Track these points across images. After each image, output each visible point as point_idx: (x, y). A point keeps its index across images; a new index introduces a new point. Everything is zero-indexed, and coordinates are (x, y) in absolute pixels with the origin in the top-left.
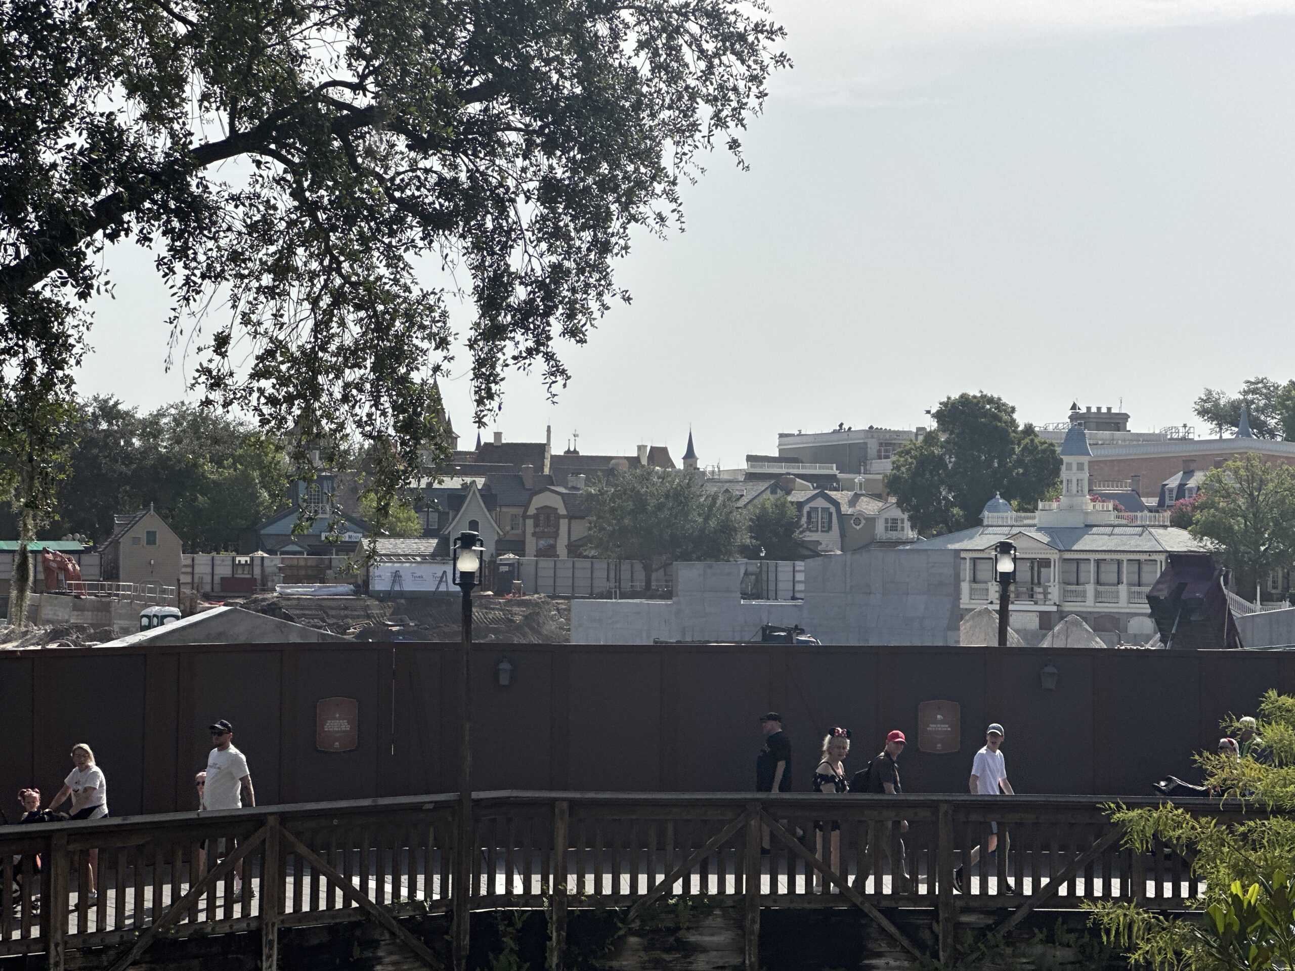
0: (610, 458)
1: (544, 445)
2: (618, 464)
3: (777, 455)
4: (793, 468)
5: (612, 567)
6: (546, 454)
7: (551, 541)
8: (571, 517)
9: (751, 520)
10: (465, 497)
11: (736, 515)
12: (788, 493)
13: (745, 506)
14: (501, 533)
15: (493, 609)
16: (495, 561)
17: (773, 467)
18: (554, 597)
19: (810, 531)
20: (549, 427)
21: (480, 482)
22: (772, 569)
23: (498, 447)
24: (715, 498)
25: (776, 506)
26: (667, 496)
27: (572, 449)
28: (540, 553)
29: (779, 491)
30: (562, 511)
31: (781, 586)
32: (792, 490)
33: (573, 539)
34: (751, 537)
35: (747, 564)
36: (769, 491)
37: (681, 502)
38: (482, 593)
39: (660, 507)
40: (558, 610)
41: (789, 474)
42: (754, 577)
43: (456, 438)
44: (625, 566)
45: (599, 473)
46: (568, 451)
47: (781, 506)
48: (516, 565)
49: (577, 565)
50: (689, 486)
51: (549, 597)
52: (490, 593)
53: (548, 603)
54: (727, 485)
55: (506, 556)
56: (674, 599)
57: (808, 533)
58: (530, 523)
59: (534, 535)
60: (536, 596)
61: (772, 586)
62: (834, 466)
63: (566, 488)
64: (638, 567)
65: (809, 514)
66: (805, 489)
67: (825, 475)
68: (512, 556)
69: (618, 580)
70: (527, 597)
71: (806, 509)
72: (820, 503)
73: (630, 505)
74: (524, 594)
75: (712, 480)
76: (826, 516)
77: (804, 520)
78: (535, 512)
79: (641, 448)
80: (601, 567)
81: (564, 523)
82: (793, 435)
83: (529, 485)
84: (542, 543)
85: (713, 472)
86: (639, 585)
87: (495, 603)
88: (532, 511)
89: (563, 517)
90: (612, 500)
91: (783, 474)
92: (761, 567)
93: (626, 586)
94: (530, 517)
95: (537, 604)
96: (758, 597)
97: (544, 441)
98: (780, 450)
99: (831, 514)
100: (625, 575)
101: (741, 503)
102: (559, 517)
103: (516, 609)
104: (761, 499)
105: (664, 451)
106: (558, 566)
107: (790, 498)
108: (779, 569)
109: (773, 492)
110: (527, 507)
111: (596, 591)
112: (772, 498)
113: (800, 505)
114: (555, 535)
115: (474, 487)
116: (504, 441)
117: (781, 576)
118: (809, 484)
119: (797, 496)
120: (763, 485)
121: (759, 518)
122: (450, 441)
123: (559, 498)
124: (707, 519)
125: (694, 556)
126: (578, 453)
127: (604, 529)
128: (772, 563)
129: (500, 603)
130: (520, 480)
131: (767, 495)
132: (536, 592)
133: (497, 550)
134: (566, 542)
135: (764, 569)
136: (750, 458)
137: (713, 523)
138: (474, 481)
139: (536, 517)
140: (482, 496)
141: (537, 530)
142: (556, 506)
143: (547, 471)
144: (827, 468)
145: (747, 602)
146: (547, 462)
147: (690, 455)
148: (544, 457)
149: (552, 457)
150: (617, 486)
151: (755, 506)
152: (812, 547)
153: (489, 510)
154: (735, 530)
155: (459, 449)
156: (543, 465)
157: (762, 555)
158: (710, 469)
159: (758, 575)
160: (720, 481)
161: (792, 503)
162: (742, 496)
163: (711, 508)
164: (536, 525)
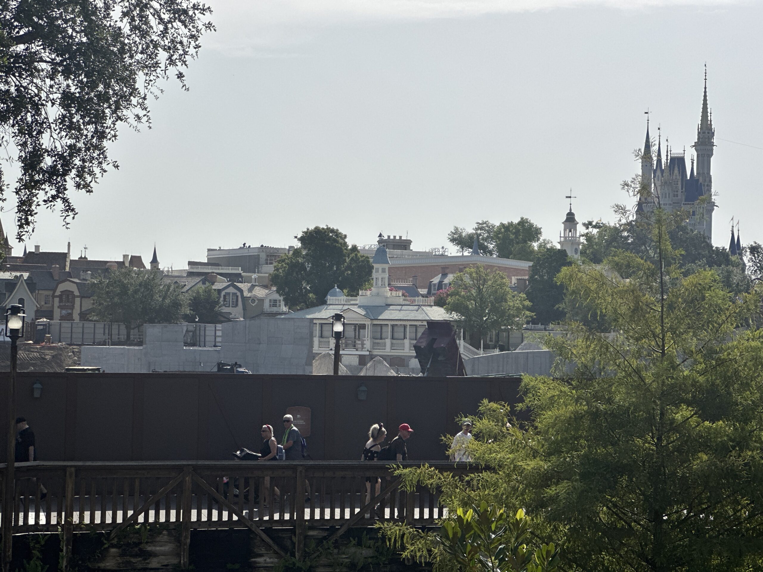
0: (106, 262)
1: (66, 253)
2: (111, 266)
3: (206, 261)
4: (215, 269)
5: (107, 327)
6: (67, 259)
7: (70, 311)
8: (82, 297)
9: (190, 299)
10: (15, 284)
11: (181, 297)
12: (213, 284)
13: (187, 291)
14: (38, 306)
15: (33, 352)
16: (35, 323)
17: (203, 269)
18: (70, 345)
19: (226, 307)
20: (69, 243)
21: (26, 275)
22: (202, 329)
23: (37, 254)
24: (169, 286)
25: (205, 291)
26: (140, 285)
27: (83, 256)
28: (62, 318)
29: (207, 283)
30: (77, 293)
31: (207, 339)
32: (215, 282)
33: (83, 309)
34: (190, 310)
35: (187, 325)
36: (201, 283)
37: (149, 289)
38: (26, 342)
39: (136, 292)
40: (73, 352)
41: (213, 273)
42: (191, 333)
43: (11, 249)
44: (115, 326)
45: (99, 271)
46: (81, 258)
47: (208, 292)
48: (48, 325)
49: (85, 326)
50: (153, 279)
51: (68, 344)
52: (31, 342)
53: (67, 348)
54: (176, 279)
55: (42, 320)
56: (144, 346)
57: (224, 307)
58: (57, 300)
59: (58, 307)
60: (60, 344)
61: (202, 339)
62: (240, 268)
63: (79, 279)
64: (123, 327)
65: (225, 296)
66: (223, 282)
67: (234, 274)
68: (45, 320)
69: (110, 334)
70: (54, 345)
71: (223, 293)
72: (231, 290)
73: (118, 290)
74: (53, 343)
75: (167, 276)
76: (235, 298)
77: (222, 299)
78: (60, 293)
79: (125, 256)
80: (100, 326)
81: (77, 301)
82: (216, 250)
83: (56, 278)
84: (64, 312)
85: (168, 271)
86: (123, 338)
87: (34, 348)
88: (58, 293)
89: (78, 297)
90: (108, 286)
91: (209, 273)
92: (196, 327)
93: (115, 338)
94: (57, 297)
95: (60, 349)
96: (194, 345)
97: (66, 251)
98: (208, 259)
99: (237, 297)
100: (115, 331)
101: (185, 289)
102: (74, 297)
103: (47, 352)
104: (196, 287)
105: (139, 258)
106: (74, 325)
107: (214, 287)
108: (207, 329)
109: (204, 283)
110: (54, 290)
111: (97, 341)
112: (203, 287)
113: (219, 291)
114: (72, 308)
115: (22, 278)
116: (41, 251)
117: (207, 333)
118: (225, 279)
119: (217, 286)
120: (198, 279)
121: (195, 298)
122: (7, 250)
123: (75, 285)
124: (164, 298)
125: (156, 321)
126: (87, 258)
127: (103, 304)
128: (202, 325)
129: (37, 348)
130: (51, 275)
131: (200, 285)
132: (60, 342)
133: (36, 316)
134: (79, 312)
135: (198, 328)
136: (190, 263)
137: (167, 301)
138: (22, 275)
139: (60, 297)
140: (27, 284)
141: (61, 304)
142: (73, 290)
143: (67, 269)
144: (236, 270)
145: (188, 348)
146: (68, 264)
147: (155, 261)
148: (66, 261)
149: (71, 261)
150: (110, 278)
151: (193, 291)
152: (226, 316)
153: (31, 293)
154: (181, 305)
155: (13, 255)
156: (65, 265)
157: (197, 320)
158: (166, 269)
159: (194, 332)
160: (172, 277)
161: (215, 290)
162: (185, 285)
163: (166, 294)
164: (61, 301)
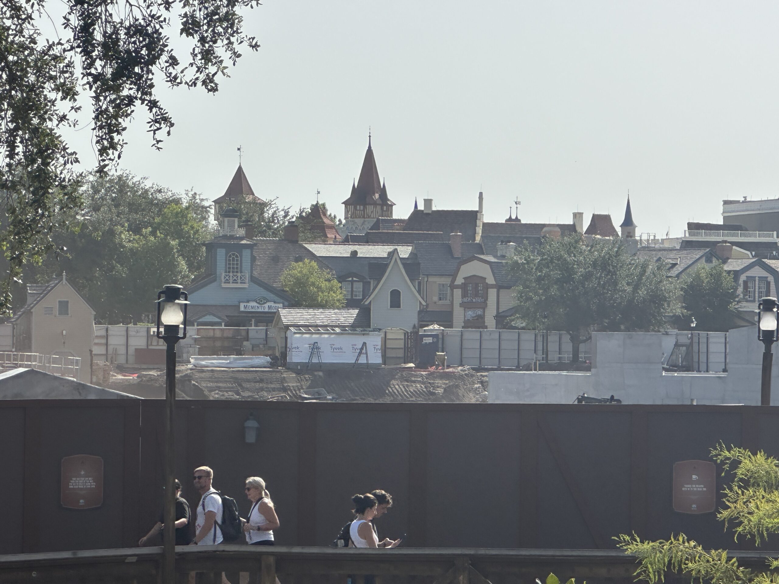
0: (544, 226)
1: (476, 212)
2: (549, 232)
3: (721, 223)
4: (733, 236)
5: (540, 339)
6: (478, 222)
7: (479, 312)
8: (499, 287)
9: (682, 289)
10: (387, 265)
11: (666, 285)
12: (725, 262)
13: (678, 276)
14: (424, 303)
15: (414, 382)
16: (418, 332)
17: (710, 235)
18: (478, 370)
19: (747, 301)
20: (481, 194)
21: (405, 251)
22: (703, 340)
23: (428, 214)
24: (644, 267)
25: (711, 275)
26: (595, 264)
27: (514, 217)
28: (468, 324)
29: (714, 260)
30: (491, 280)
31: (712, 358)
32: (728, 258)
33: (501, 310)
34: (683, 307)
35: (677, 335)
36: (704, 260)
37: (610, 271)
38: (404, 365)
39: (588, 276)
40: (482, 383)
41: (725, 242)
42: (684, 348)
43: (391, 206)
44: (553, 338)
45: (525, 241)
46: (510, 219)
47: (716, 277)
48: (440, 336)
49: (504, 336)
50: (618, 254)
51: (473, 369)
52: (412, 365)
53: (472, 376)
54: (660, 254)
55: (431, 327)
56: (593, 370)
57: (744, 304)
58: (458, 293)
59: (461, 305)
60: (460, 368)
61: (703, 358)
62: (775, 233)
63: (495, 256)
64: (566, 338)
65: (745, 283)
66: (744, 257)
67: (765, 243)
68: (436, 327)
69: (546, 352)
70: (450, 370)
71: (743, 278)
72: (758, 272)
73: (556, 274)
74: (448, 367)
75: (648, 249)
76: (764, 285)
77: (740, 290)
78: (463, 281)
79: (578, 216)
80: (528, 337)
81: (492, 294)
82: (738, 202)
83: (457, 254)
84: (470, 314)
85: (648, 240)
86: (567, 356)
87: (416, 376)
88: (459, 281)
89: (492, 286)
90: (539, 268)
91: (719, 242)
92: (692, 338)
93: (554, 357)
94: (457, 287)
95: (461, 377)
96: (688, 369)
97: (477, 209)
98: (725, 218)
99: (768, 284)
100: (553, 347)
101: (674, 272)
102: (487, 287)
103: (439, 382)
104: (695, 268)
105: (607, 218)
106: (485, 337)
107: (726, 267)
108: (711, 340)
109: (709, 261)
110: (454, 276)
111: (523, 363)
112: (708, 267)
113: (736, 274)
114: (484, 306)
115: (395, 255)
116: (434, 209)
117: (712, 348)
118: (749, 253)
119: (733, 265)
120: (697, 254)
121: (691, 287)
122: (385, 208)
123: (488, 266)
124: (636, 287)
125: (622, 327)
126: (520, 221)
127: (531, 299)
128: (703, 333)
129: (422, 376)
130: (449, 249)
131: (702, 263)
132: (461, 365)
133: (420, 320)
134: (495, 313)
135: (696, 339)
136: (692, 227)
137: (642, 292)
138: (396, 249)
139: (463, 287)
140: (405, 265)
141: (465, 300)
142: (484, 276)
143: (478, 239)
144: (766, 236)
145: (670, 374)
146: (479, 230)
147: (628, 222)
148: (476, 225)
149: (484, 224)
150: (544, 254)
151: (689, 275)
152: (747, 318)
153: (412, 280)
154: (665, 299)
155: (395, 216)
156: (475, 233)
157: (693, 325)
158: (645, 237)
159: (689, 347)
160: (654, 250)
161: (729, 272)
162: (677, 264)
163: (640, 279)
164: (464, 295)
